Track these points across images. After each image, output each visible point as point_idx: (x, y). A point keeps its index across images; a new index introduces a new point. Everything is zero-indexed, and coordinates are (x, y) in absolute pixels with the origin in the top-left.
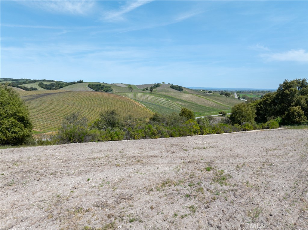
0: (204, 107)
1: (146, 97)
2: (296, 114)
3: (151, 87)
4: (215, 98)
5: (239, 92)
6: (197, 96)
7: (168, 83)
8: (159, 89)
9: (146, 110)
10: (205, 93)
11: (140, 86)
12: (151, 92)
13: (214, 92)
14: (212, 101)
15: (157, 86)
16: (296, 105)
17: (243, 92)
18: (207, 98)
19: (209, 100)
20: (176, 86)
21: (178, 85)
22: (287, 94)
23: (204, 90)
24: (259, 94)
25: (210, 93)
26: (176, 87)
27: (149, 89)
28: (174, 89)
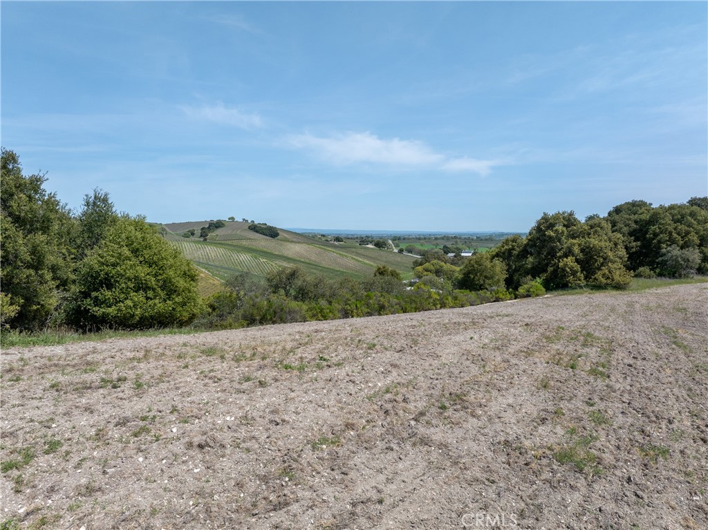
0: (336, 271)
1: (202, 252)
2: (569, 270)
3: (203, 229)
4: (357, 253)
5: (397, 239)
6: (320, 248)
7: (244, 219)
8: (222, 233)
9: (211, 281)
10: (327, 241)
11: (174, 226)
12: (205, 240)
13: (345, 238)
14: (353, 258)
15: (218, 225)
16: (566, 256)
17: (404, 239)
18: (342, 253)
19: (346, 256)
20: (262, 226)
21: (266, 224)
22: (550, 237)
23: (323, 236)
24: (438, 241)
25: (339, 241)
26: (262, 229)
27: (198, 232)
28: (257, 232)
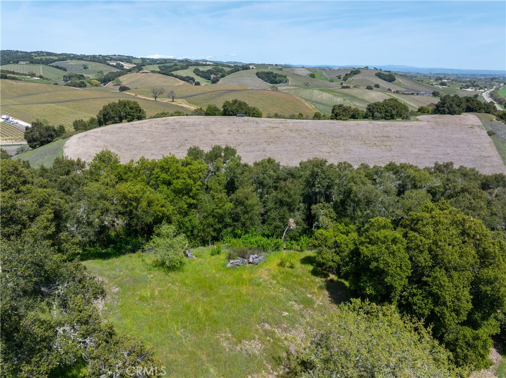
3: (346, 74)
15: (355, 72)
25: (443, 85)
26: (385, 75)
27: (342, 77)
28: (380, 78)
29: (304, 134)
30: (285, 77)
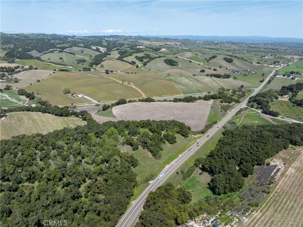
29: (163, 108)
30: (177, 63)
